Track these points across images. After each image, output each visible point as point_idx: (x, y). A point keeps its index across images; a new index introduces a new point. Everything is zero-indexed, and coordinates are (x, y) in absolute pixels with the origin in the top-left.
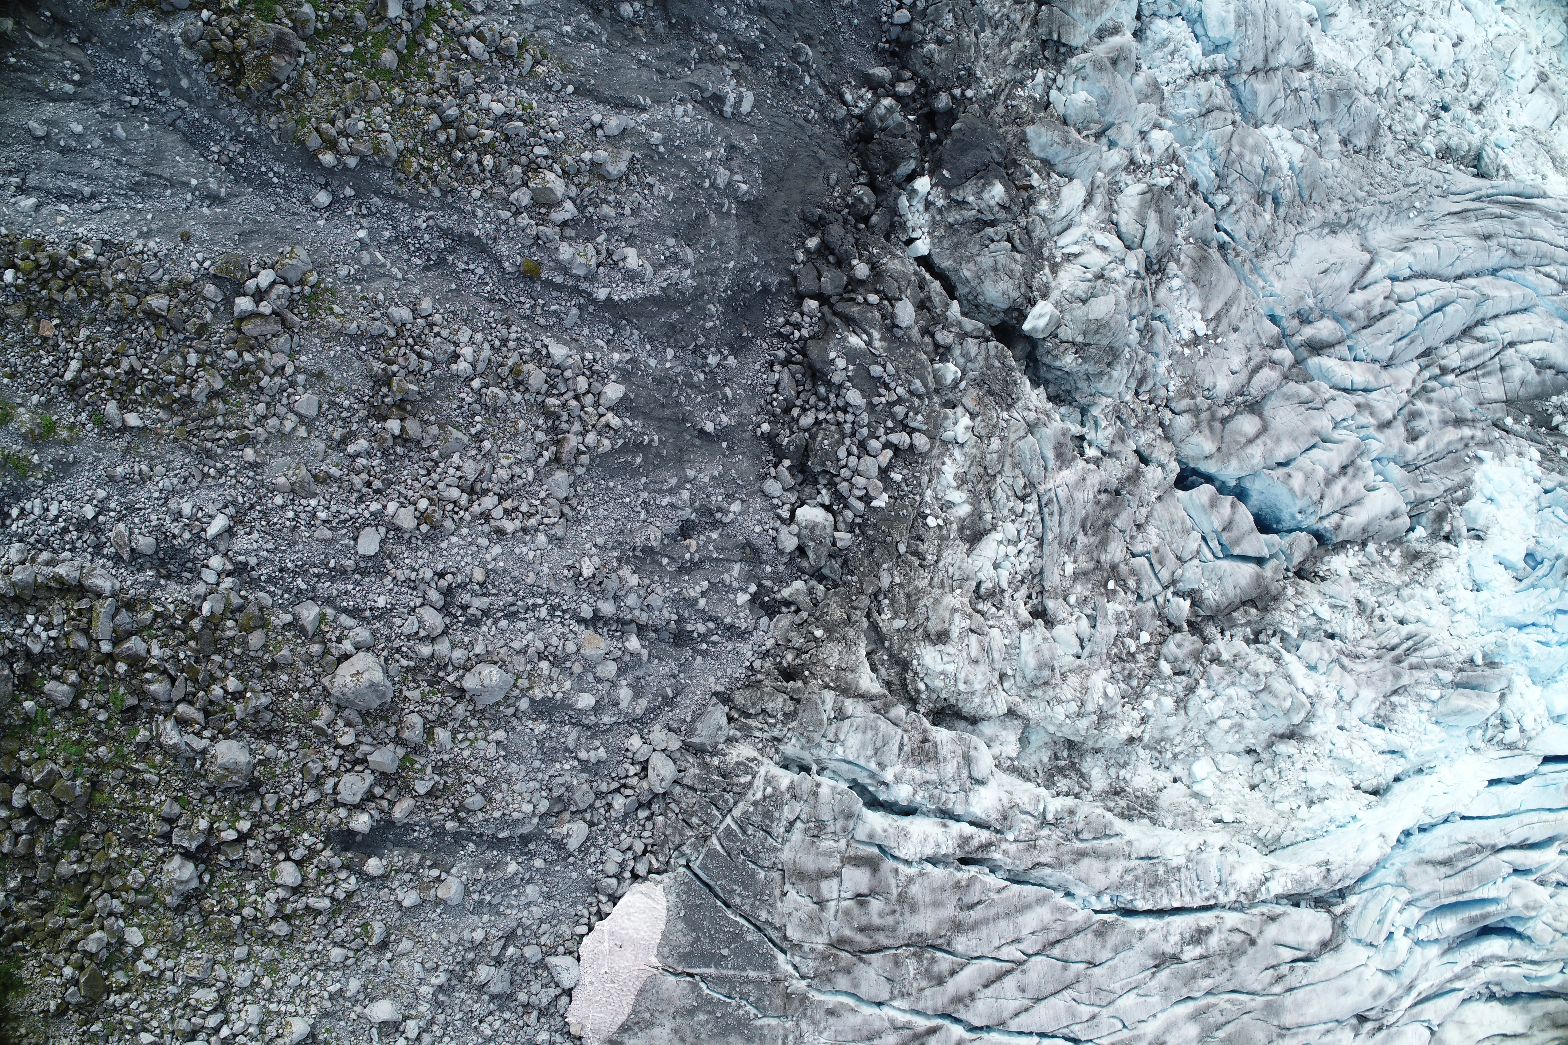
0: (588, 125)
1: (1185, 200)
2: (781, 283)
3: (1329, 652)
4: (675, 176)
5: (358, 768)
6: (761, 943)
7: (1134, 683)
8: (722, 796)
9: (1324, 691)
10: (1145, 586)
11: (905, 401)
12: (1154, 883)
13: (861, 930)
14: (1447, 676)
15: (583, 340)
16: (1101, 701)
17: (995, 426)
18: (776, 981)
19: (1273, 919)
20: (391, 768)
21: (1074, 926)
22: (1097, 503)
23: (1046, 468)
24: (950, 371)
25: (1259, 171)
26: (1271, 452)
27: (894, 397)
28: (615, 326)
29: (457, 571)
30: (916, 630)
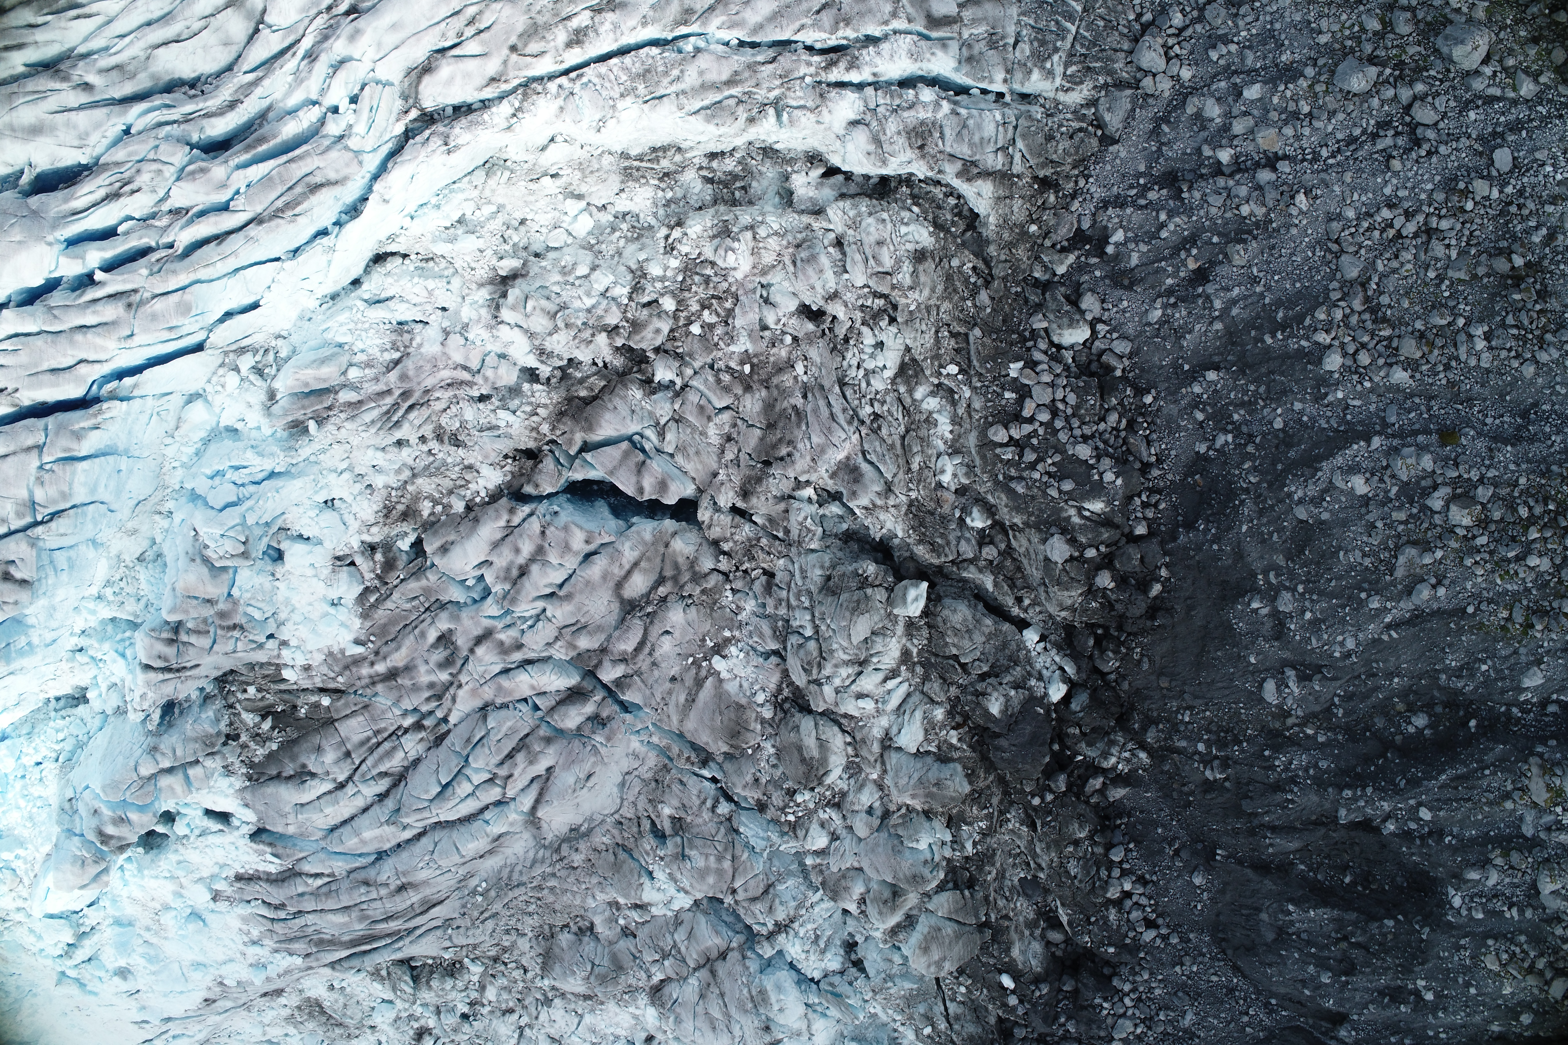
0: (1447, 582)
1: (770, 787)
2: (1175, 539)
3: (486, 379)
4: (1339, 578)
7: (697, 279)
8: (1087, 50)
9: (485, 334)
10: (711, 379)
11: (1026, 468)
12: (645, 74)
14: (345, 397)
15: (1374, 398)
16: (736, 245)
17: (919, 481)
19: (493, 80)
21: (717, 12)
22: (790, 443)
24: (978, 521)
25: (693, 853)
26: (612, 559)
27: (1039, 467)
28: (1348, 423)
29: (1417, 161)
30: (941, 260)
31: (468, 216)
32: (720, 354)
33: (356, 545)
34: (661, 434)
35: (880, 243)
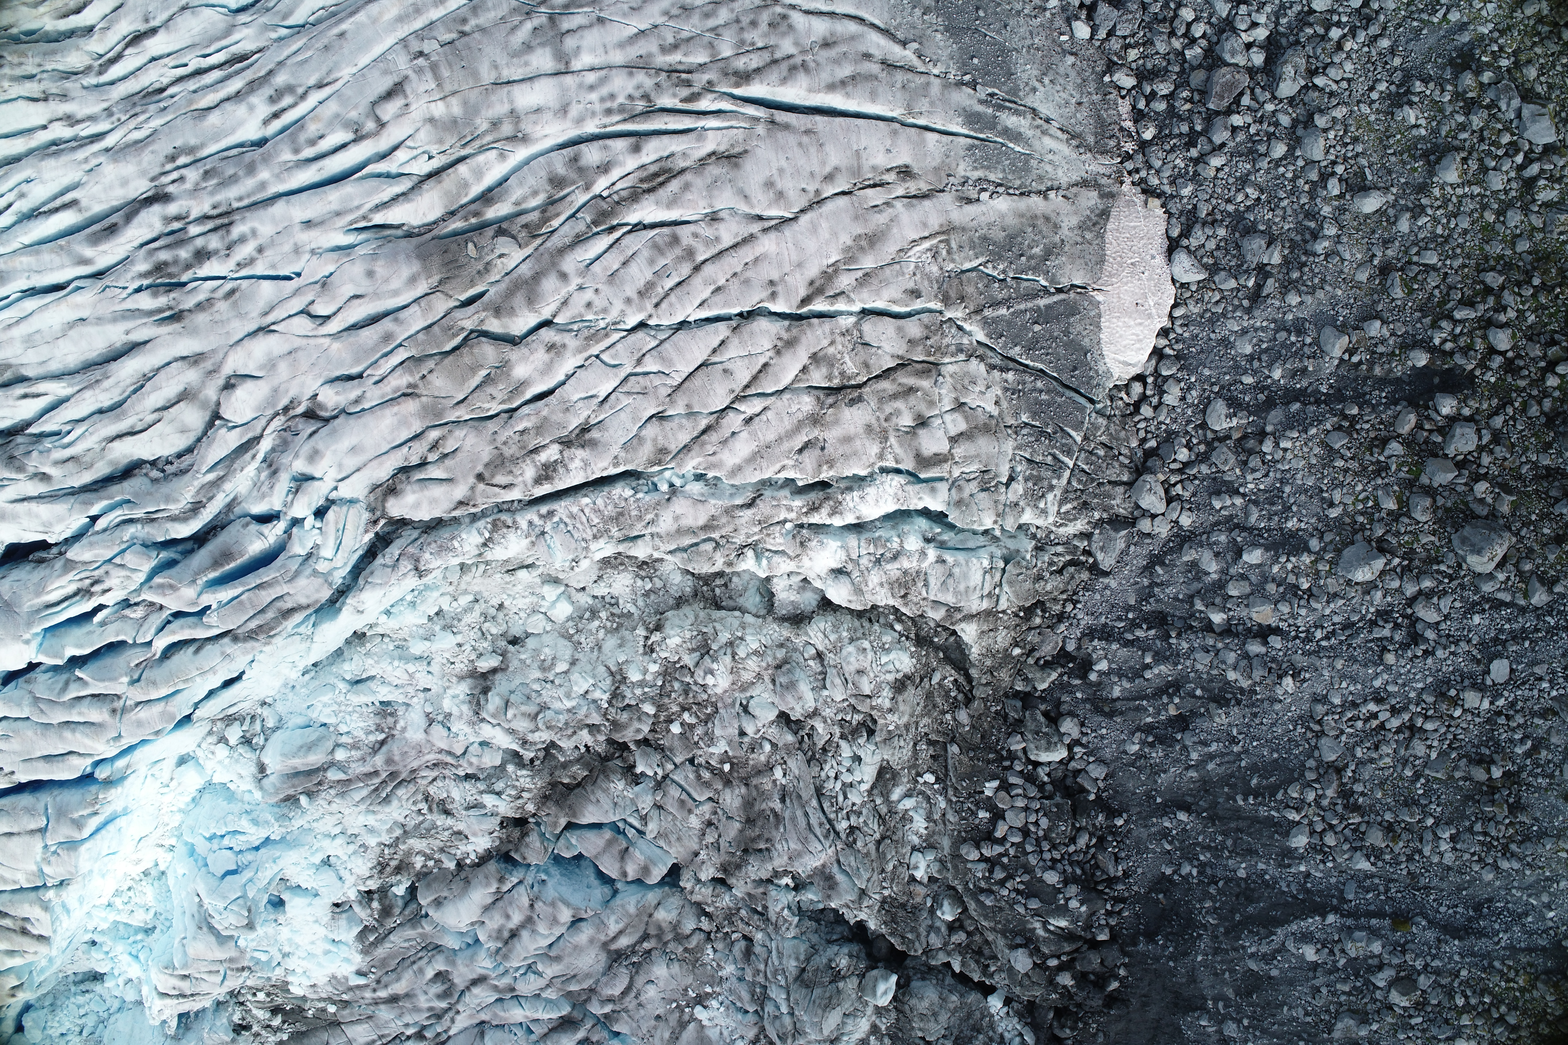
2: (1135, 944)
3: (471, 764)
4: (1282, 1024)
5: (1461, 457)
6: (1005, 346)
7: (677, 685)
8: (1085, 485)
9: (467, 729)
10: (692, 776)
11: (997, 884)
12: (618, 518)
13: (911, 390)
14: (333, 775)
16: (715, 666)
17: (893, 880)
18: (978, 311)
19: (461, 504)
20: (1431, 465)
21: (693, 453)
22: (768, 841)
23: (838, 862)
24: (948, 913)
26: (598, 928)
27: (1008, 885)
28: (1308, 891)
29: (1411, 660)
30: (922, 680)
31: (445, 608)
32: (700, 752)
33: (352, 895)
34: (644, 819)
35: (860, 672)
